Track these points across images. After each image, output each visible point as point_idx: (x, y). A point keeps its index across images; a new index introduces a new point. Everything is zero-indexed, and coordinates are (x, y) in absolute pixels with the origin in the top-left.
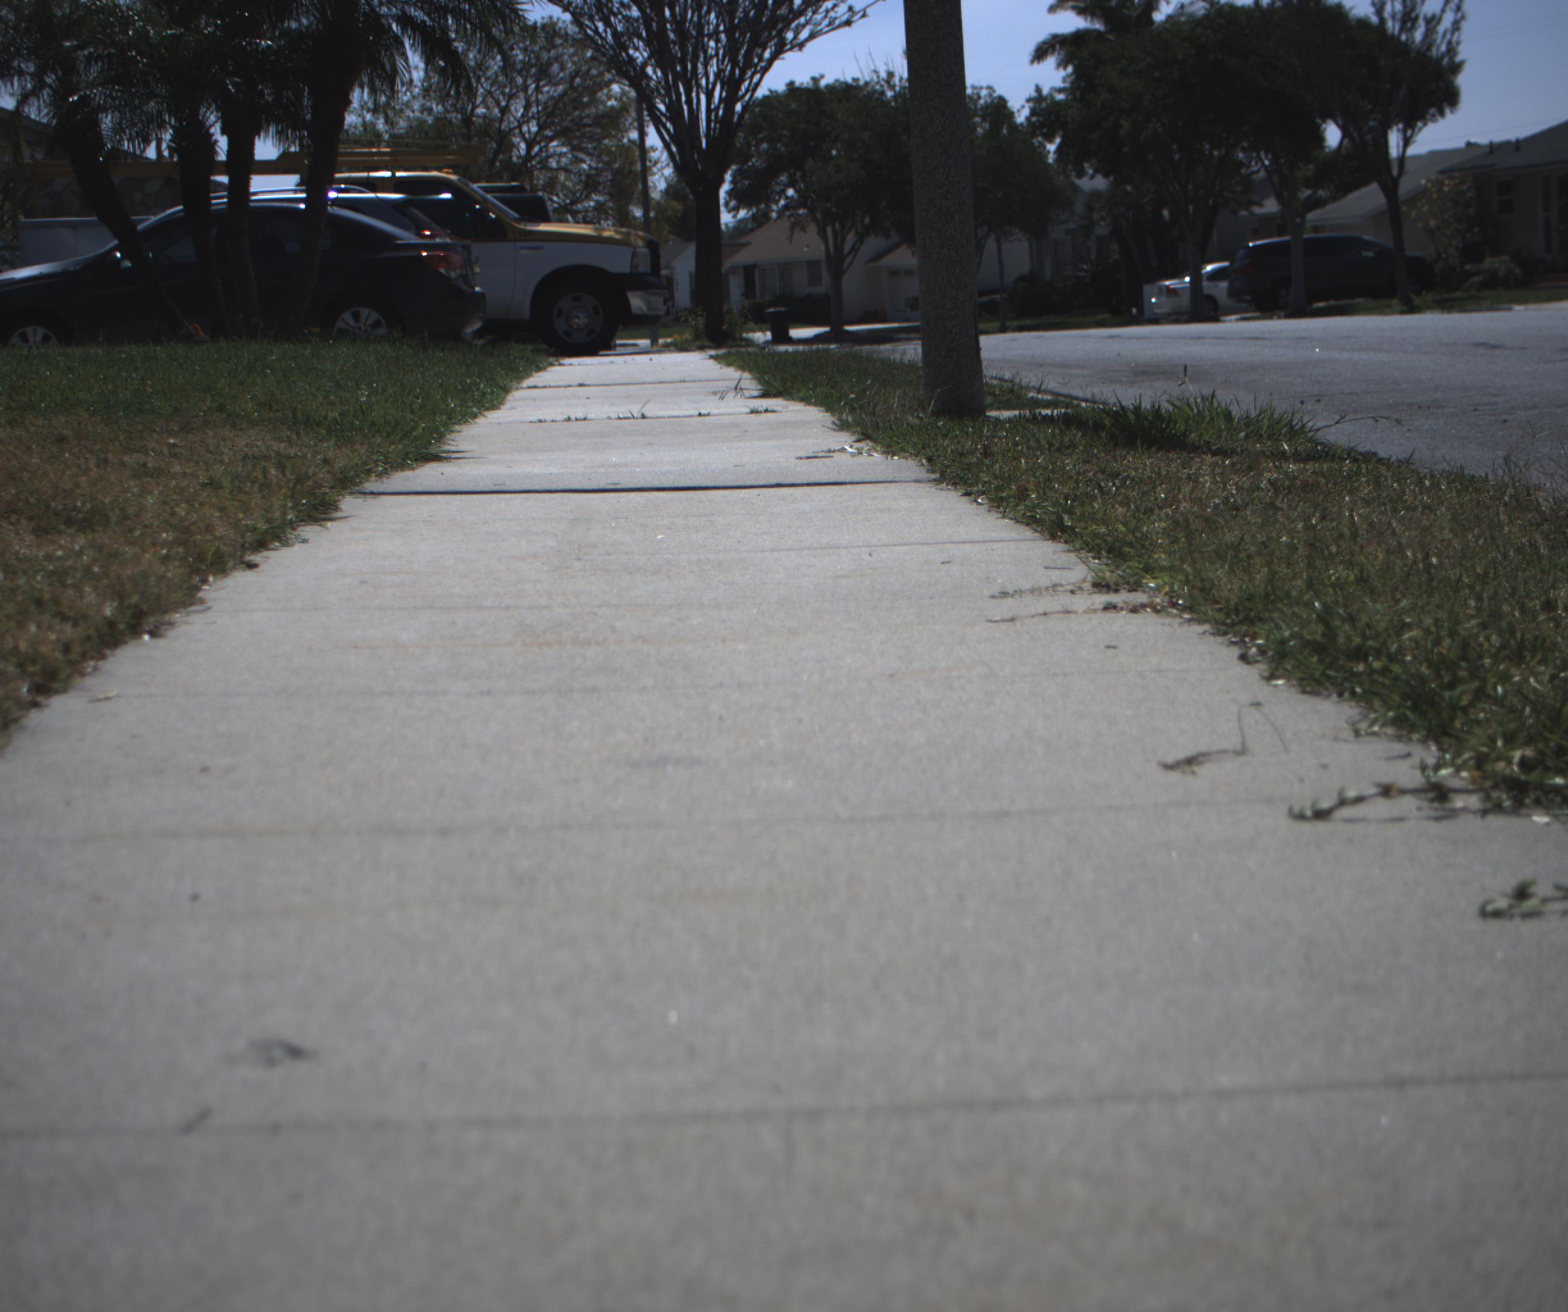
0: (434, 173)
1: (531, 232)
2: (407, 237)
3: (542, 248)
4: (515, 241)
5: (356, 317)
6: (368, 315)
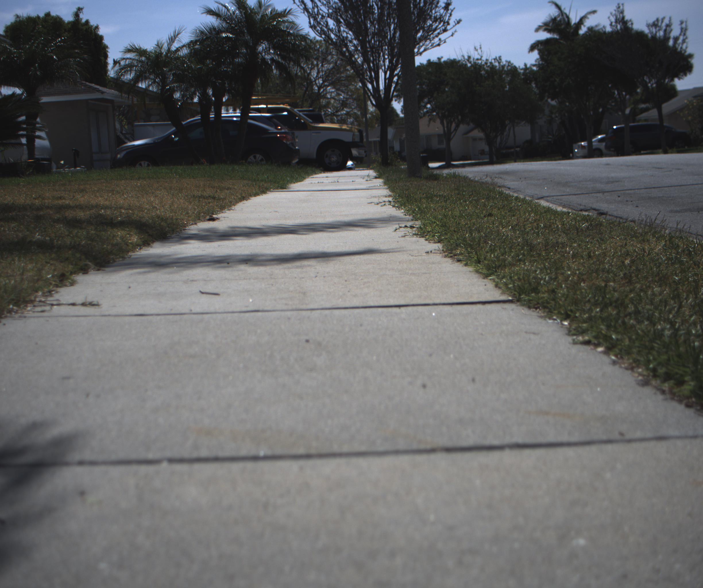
0: (282, 106)
1: (316, 127)
2: (272, 129)
3: (320, 133)
4: (310, 130)
5: (255, 157)
6: (259, 157)
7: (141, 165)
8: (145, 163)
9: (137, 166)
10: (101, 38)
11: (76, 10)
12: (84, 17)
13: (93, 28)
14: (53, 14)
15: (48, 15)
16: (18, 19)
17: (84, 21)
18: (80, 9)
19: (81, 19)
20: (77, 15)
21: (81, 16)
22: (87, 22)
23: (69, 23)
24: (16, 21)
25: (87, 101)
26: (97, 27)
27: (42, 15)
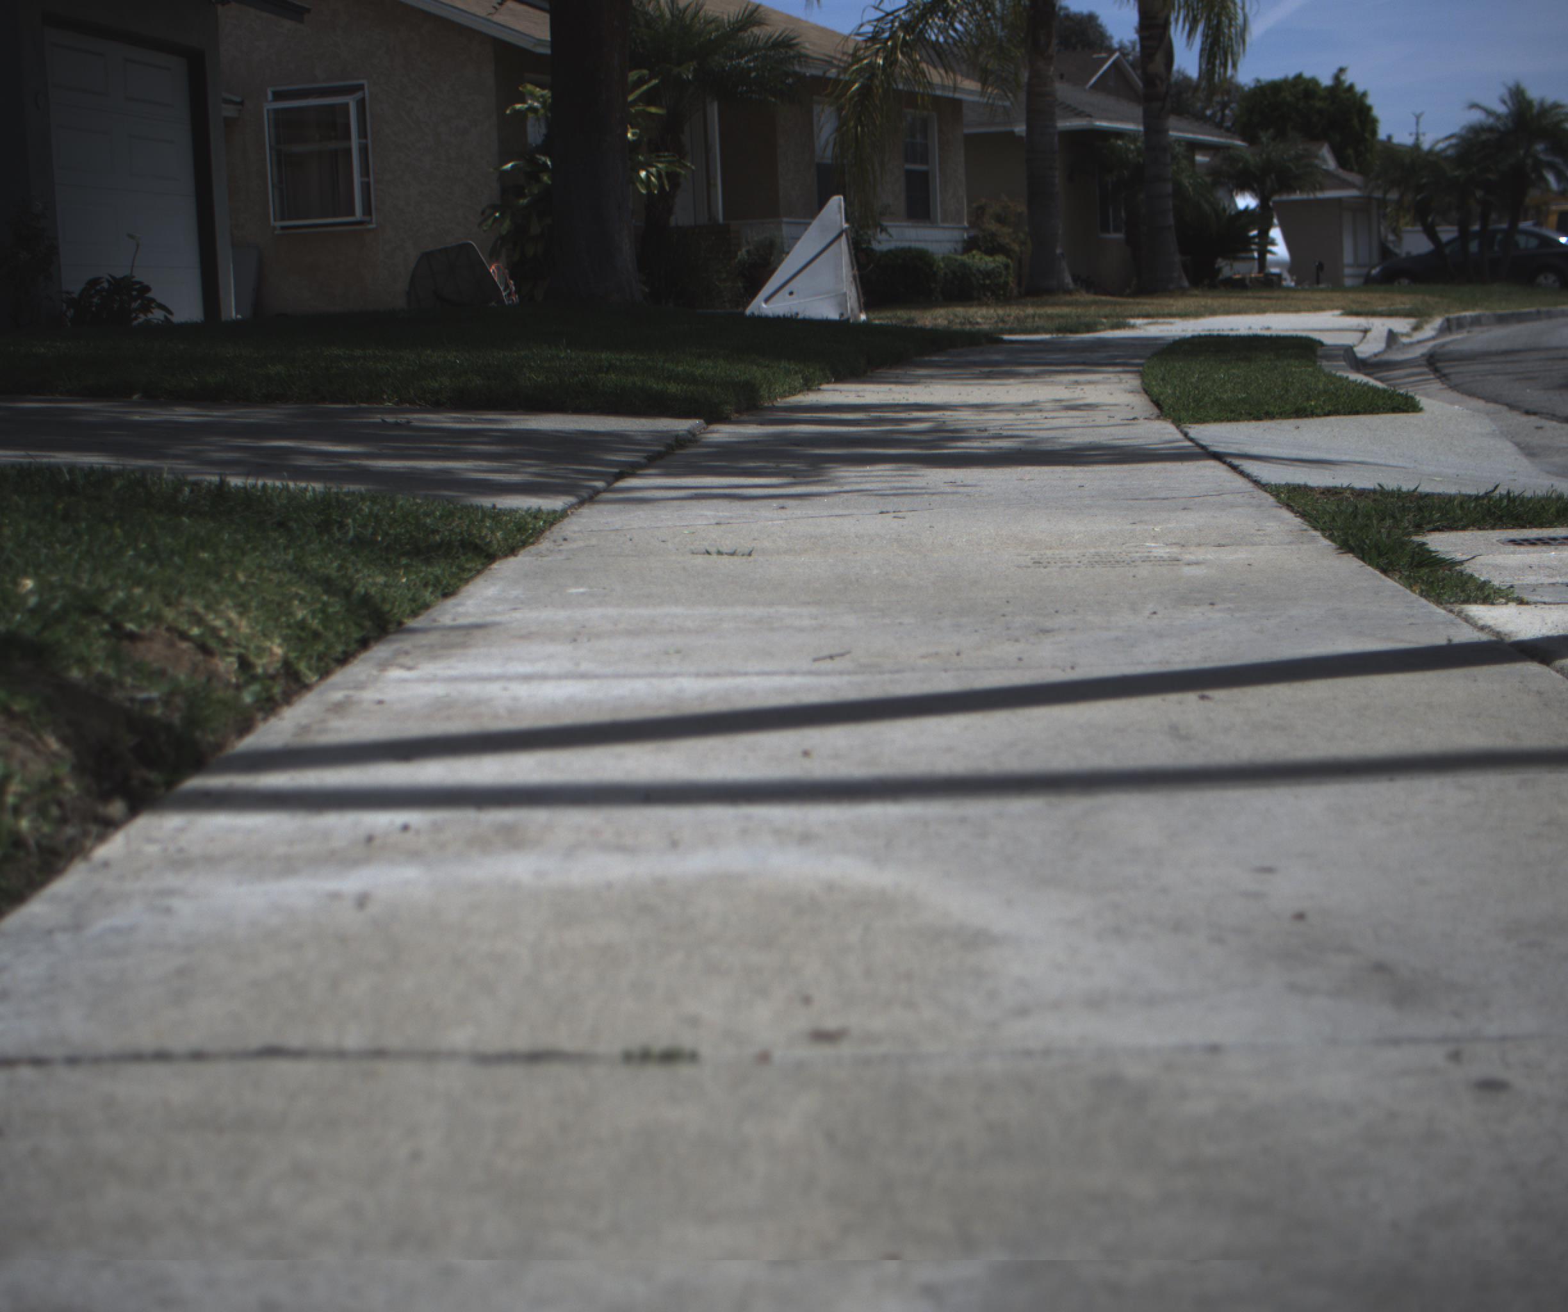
5: (1546, 278)
6: (1552, 278)
7: (1399, 283)
8: (1405, 282)
9: (1396, 284)
10: (1369, 109)
11: (1334, 70)
12: (1348, 78)
13: (1359, 95)
14: (1307, 74)
15: (1299, 77)
16: (1259, 85)
17: (1347, 84)
18: (1342, 70)
19: (1344, 82)
20: (1337, 78)
21: (1343, 77)
22: (1351, 87)
23: (1327, 88)
24: (1256, 87)
25: (1339, 200)
26: (1364, 95)
27: (1291, 74)
